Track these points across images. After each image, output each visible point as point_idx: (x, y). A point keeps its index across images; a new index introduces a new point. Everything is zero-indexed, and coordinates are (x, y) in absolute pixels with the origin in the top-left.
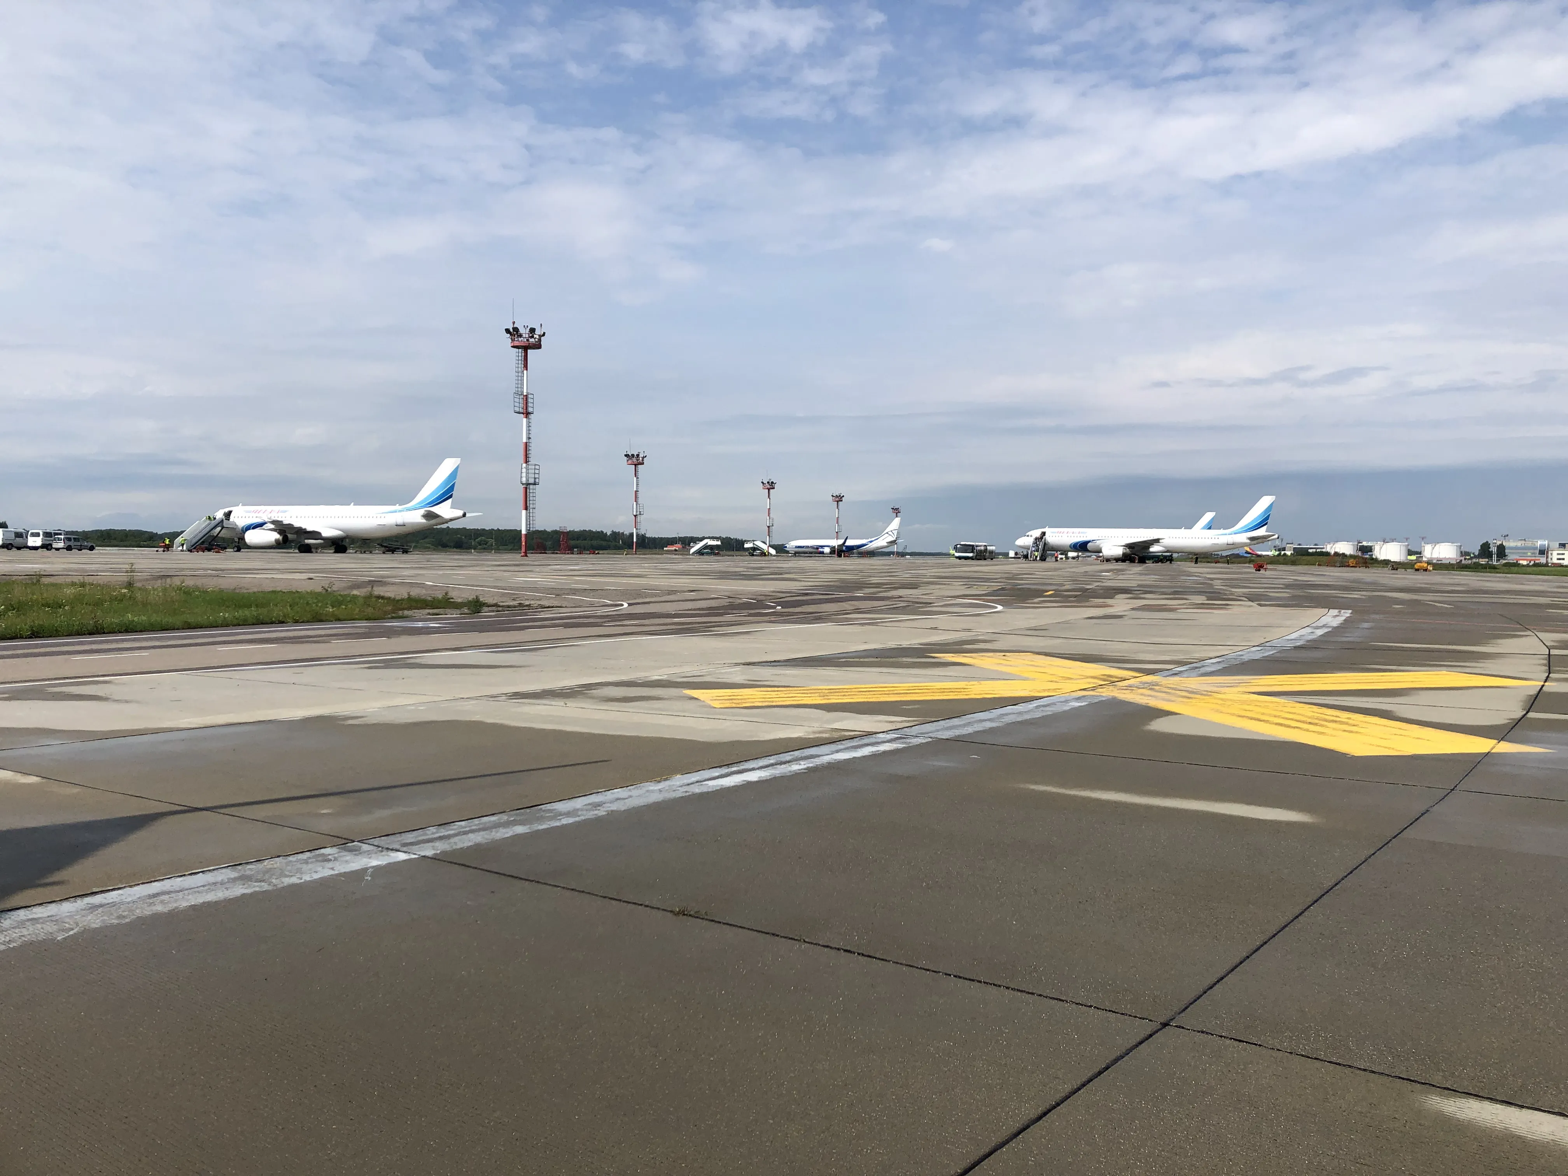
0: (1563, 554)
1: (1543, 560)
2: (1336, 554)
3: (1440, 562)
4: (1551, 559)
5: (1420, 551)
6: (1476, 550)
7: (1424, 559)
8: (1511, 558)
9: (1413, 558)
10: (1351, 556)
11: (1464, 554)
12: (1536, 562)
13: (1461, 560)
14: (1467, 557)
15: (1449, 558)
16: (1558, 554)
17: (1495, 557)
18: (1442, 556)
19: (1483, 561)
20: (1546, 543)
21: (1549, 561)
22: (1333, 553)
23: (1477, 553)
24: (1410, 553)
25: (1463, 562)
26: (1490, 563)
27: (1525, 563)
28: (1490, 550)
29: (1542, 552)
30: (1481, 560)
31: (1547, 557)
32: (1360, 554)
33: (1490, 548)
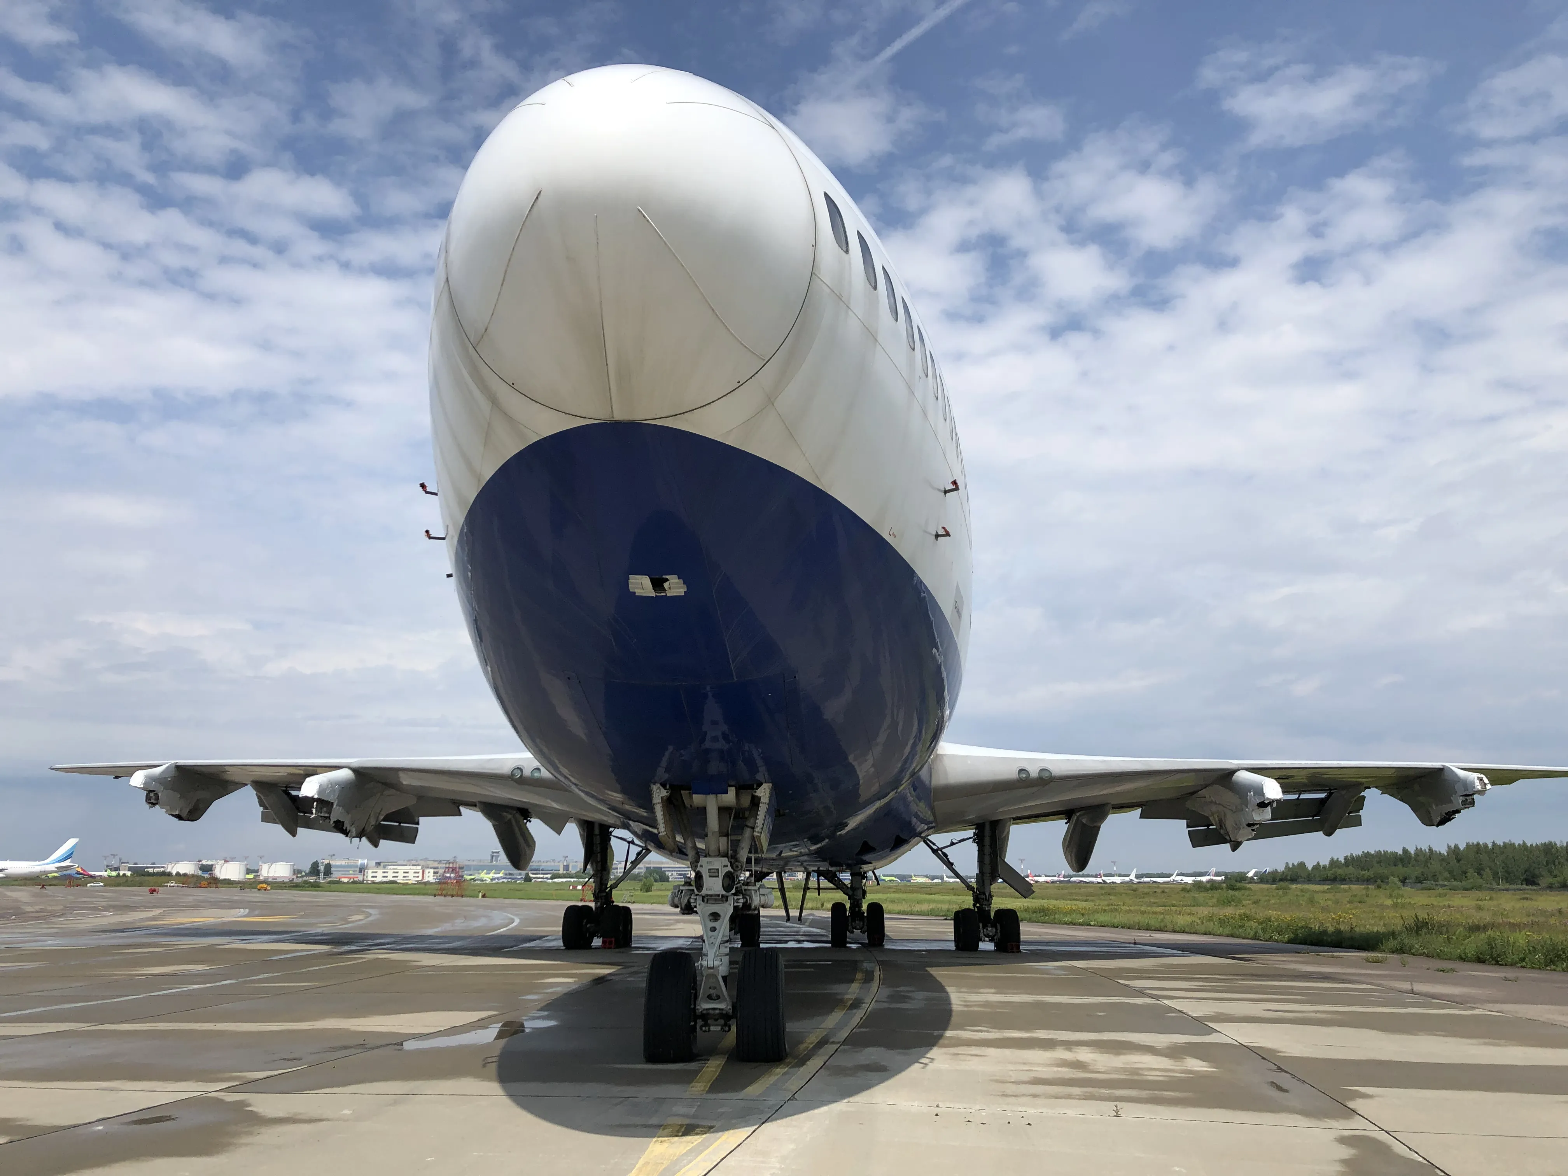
1: (361, 878)
2: (178, 874)
3: (275, 881)
4: (367, 877)
5: (256, 869)
6: (307, 868)
7: (261, 878)
8: (335, 876)
9: (251, 876)
11: (296, 872)
12: (355, 879)
14: (299, 875)
15: (284, 877)
16: (373, 872)
17: (322, 875)
18: (277, 875)
20: (365, 862)
21: (365, 879)
22: (174, 874)
23: (307, 872)
24: (249, 871)
25: (295, 880)
26: (317, 881)
27: (346, 880)
29: (362, 870)
30: (310, 878)
31: (364, 875)
32: (200, 873)
33: (318, 867)
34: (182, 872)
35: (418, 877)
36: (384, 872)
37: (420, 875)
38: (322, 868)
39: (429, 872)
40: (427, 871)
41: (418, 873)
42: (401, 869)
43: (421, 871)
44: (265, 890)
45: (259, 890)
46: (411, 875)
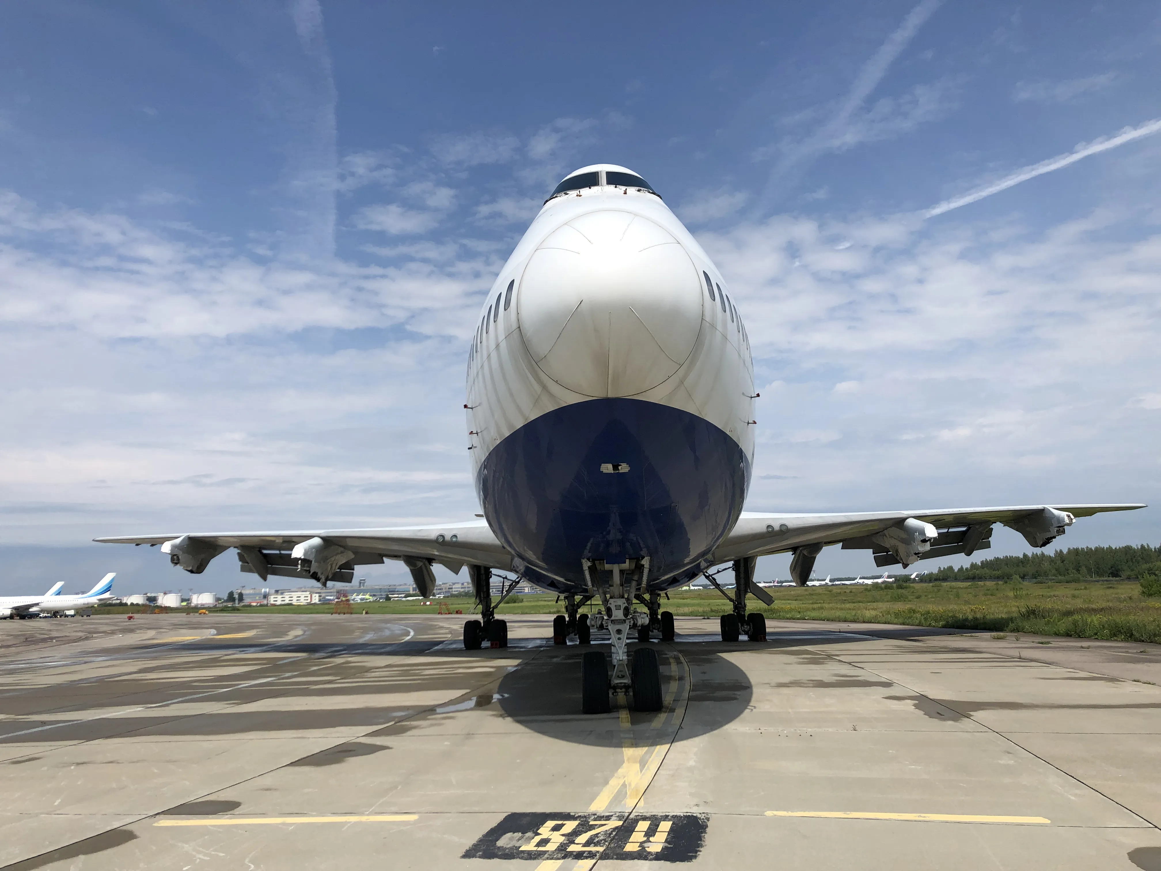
0: (276, 598)
1: (265, 602)
2: (132, 604)
3: (203, 606)
4: (270, 601)
5: (187, 598)
6: (225, 597)
7: (192, 605)
8: (247, 601)
9: (184, 604)
10: (143, 605)
11: (218, 599)
12: (262, 603)
13: (216, 605)
14: (220, 602)
15: (208, 604)
16: (274, 598)
17: (237, 602)
18: (204, 602)
19: (230, 605)
20: (267, 590)
21: (269, 603)
22: (129, 604)
23: (226, 598)
24: (183, 600)
25: (217, 606)
26: (234, 605)
27: (254, 604)
28: (234, 596)
29: (266, 596)
30: (228, 603)
31: (267, 600)
32: (148, 603)
33: (233, 595)
34: (135, 603)
35: (307, 600)
36: (282, 597)
37: (309, 598)
38: (236, 596)
39: (315, 596)
40: (314, 595)
41: (307, 597)
42: (295, 595)
43: (309, 596)
44: (205, 614)
45: (200, 614)
46: (302, 599)
